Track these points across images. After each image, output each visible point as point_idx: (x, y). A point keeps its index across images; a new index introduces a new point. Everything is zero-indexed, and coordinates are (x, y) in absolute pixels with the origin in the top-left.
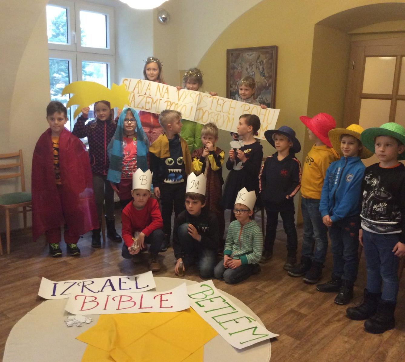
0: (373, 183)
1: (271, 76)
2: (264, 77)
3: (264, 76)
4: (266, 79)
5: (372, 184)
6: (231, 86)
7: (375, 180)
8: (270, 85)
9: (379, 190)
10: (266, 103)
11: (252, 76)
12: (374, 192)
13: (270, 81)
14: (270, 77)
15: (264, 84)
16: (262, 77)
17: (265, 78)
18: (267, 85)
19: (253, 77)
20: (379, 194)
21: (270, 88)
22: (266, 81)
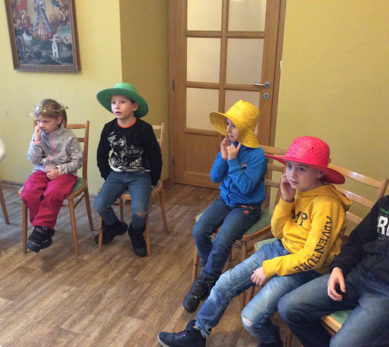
0: (121, 143)
1: (68, 7)
2: (58, 8)
3: (58, 6)
4: (62, 9)
5: (120, 145)
6: (14, 21)
7: (122, 140)
8: (67, 19)
9: (128, 149)
10: (66, 44)
11: (42, 5)
12: (125, 151)
13: (67, 12)
14: (66, 7)
15: (59, 17)
16: (55, 8)
17: (60, 9)
18: (64, 19)
19: (43, 7)
20: (131, 153)
21: (68, 23)
22: (62, 14)
